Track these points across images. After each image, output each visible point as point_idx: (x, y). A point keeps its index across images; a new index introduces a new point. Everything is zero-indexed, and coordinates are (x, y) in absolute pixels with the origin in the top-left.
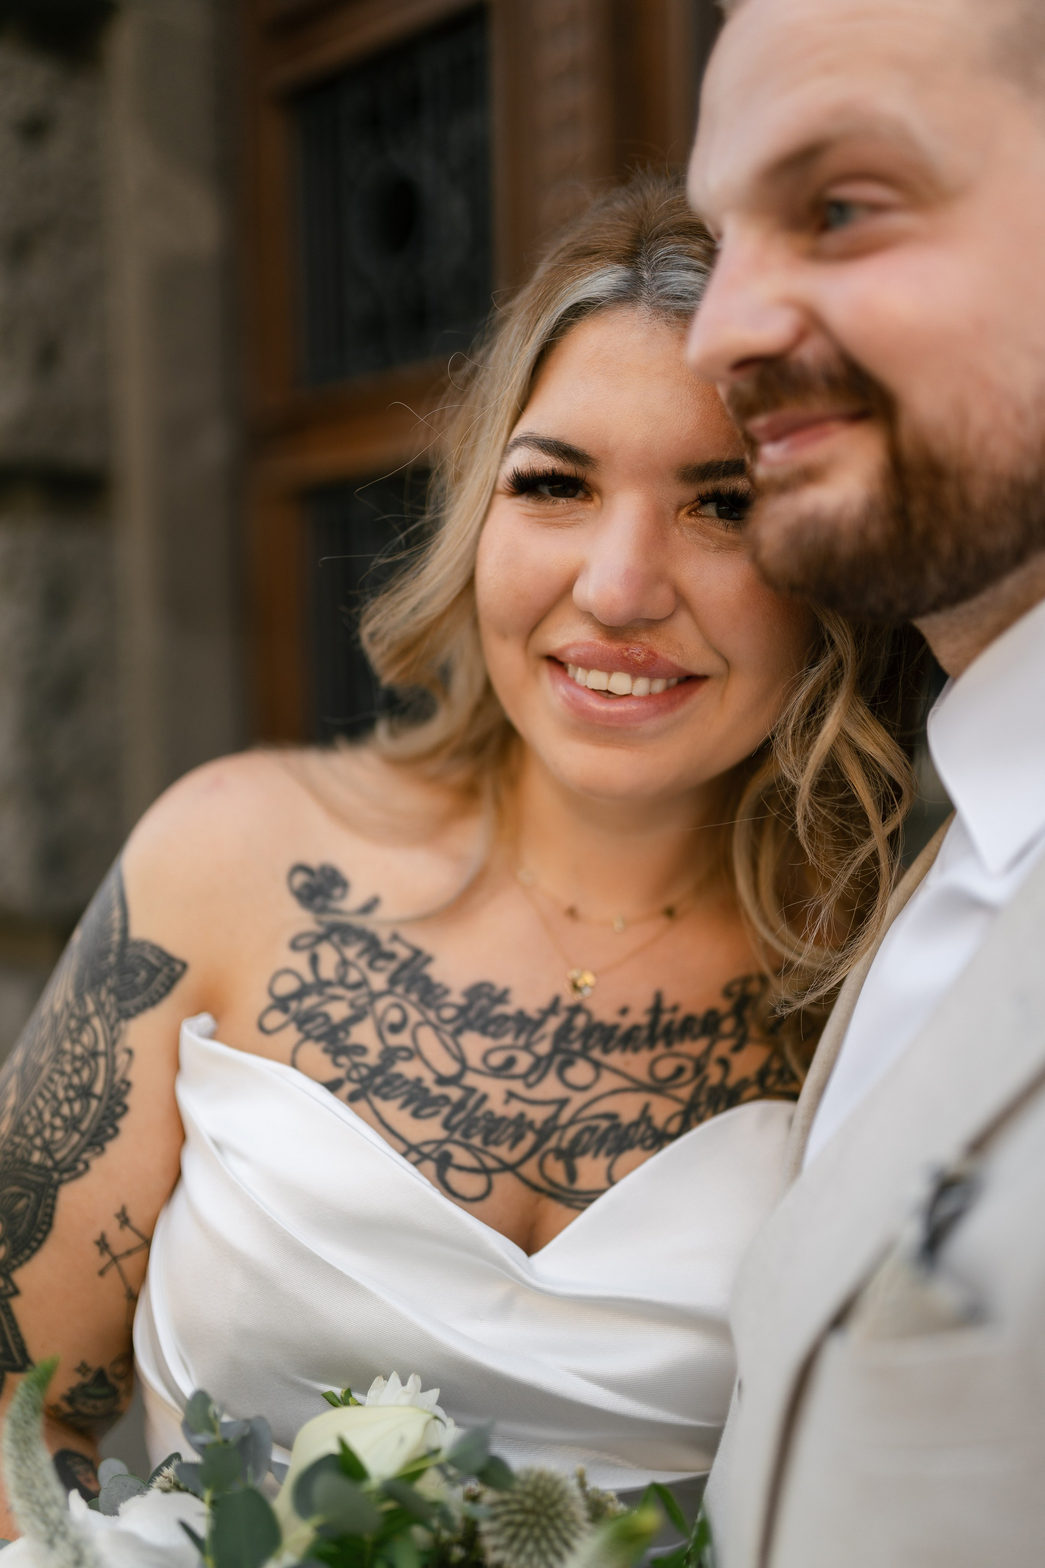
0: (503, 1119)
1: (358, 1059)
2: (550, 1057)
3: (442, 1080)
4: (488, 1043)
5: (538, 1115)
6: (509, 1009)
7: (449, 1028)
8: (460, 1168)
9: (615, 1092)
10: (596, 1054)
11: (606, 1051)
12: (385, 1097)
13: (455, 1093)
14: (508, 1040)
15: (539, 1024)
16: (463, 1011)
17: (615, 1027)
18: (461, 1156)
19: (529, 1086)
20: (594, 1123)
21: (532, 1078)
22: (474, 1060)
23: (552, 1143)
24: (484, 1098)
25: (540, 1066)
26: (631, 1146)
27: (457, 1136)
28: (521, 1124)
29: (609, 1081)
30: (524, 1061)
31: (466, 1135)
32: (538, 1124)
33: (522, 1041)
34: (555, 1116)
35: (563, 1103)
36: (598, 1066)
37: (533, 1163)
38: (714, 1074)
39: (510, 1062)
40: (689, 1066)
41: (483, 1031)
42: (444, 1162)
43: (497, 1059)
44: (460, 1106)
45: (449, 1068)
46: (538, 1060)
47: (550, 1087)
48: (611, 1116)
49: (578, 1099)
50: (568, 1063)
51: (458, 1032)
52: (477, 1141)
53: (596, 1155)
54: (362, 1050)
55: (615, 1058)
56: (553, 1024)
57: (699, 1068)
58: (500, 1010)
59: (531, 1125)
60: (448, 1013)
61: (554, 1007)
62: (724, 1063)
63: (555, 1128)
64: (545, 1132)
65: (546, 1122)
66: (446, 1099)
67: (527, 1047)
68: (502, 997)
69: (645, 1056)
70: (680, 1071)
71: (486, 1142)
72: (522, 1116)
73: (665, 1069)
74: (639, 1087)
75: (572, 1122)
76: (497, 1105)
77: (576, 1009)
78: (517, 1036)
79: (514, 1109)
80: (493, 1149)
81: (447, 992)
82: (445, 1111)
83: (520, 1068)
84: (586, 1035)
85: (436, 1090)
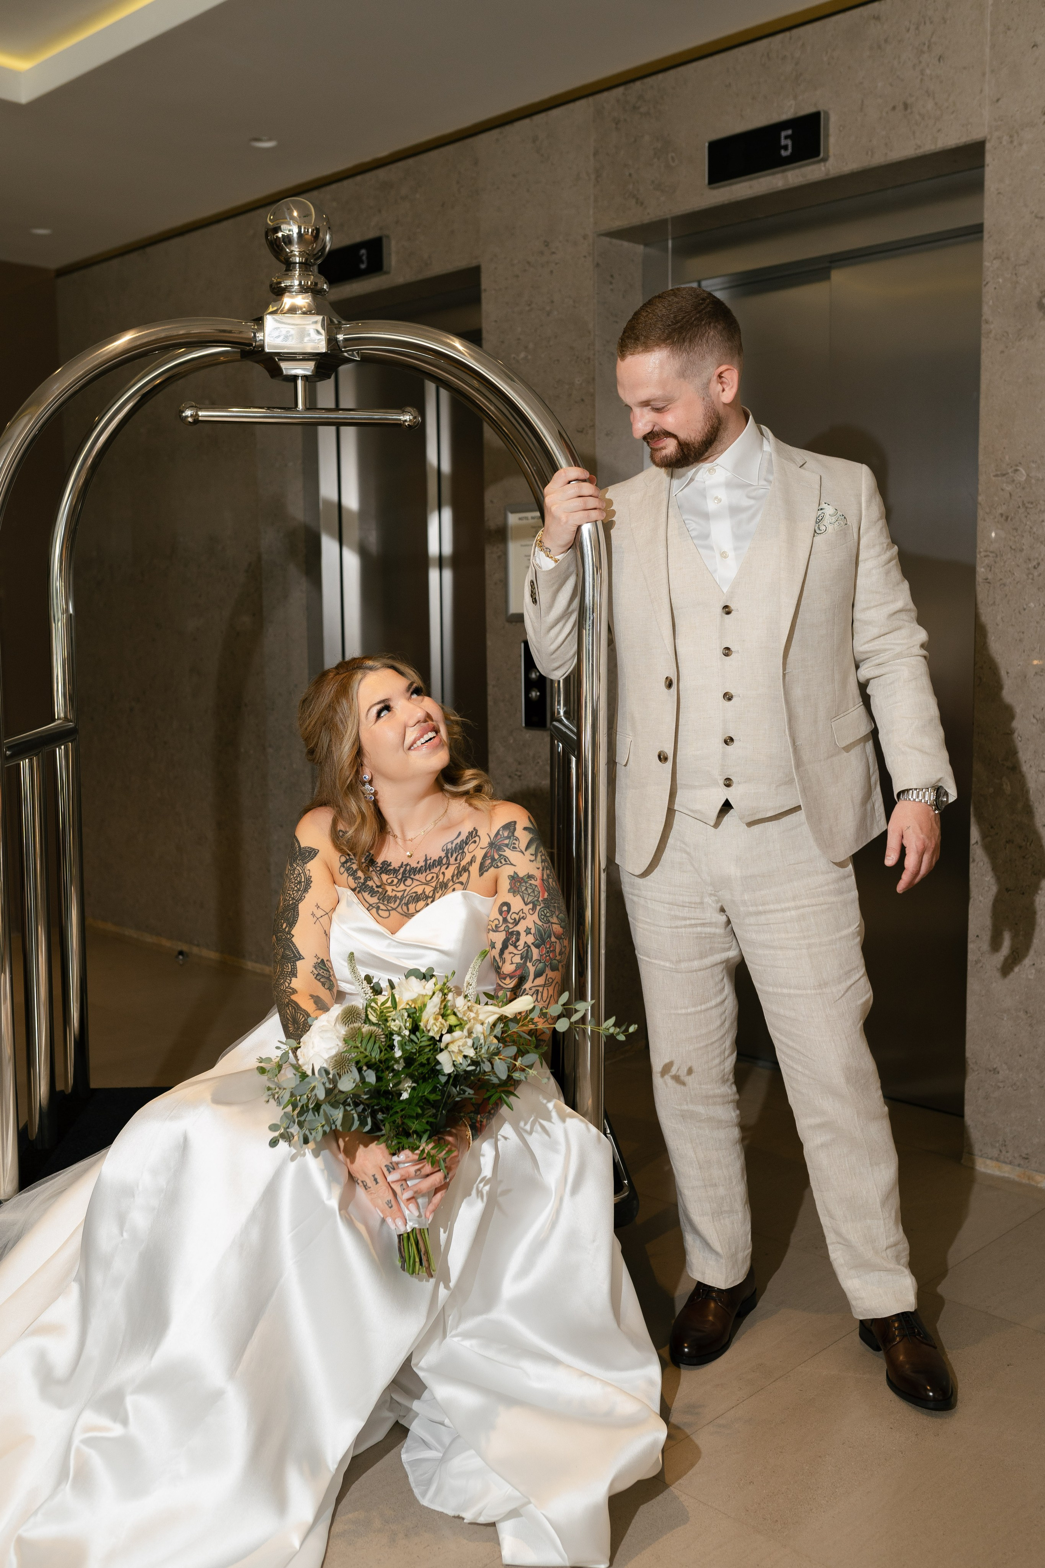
0: (391, 896)
1: (359, 881)
2: (401, 879)
3: (377, 887)
4: (387, 877)
5: (399, 895)
6: (391, 868)
7: (379, 873)
8: (382, 910)
9: (417, 886)
10: (412, 876)
11: (415, 875)
12: (365, 892)
13: (380, 890)
14: (392, 876)
15: (399, 870)
16: (381, 868)
17: (416, 868)
18: (382, 907)
19: (397, 887)
20: (412, 894)
21: (397, 885)
22: (384, 882)
24: (387, 891)
25: (400, 881)
26: (420, 900)
27: (381, 902)
29: (416, 883)
30: (396, 881)
31: (383, 901)
33: (395, 876)
34: (404, 894)
36: (412, 879)
38: (441, 877)
40: (435, 875)
42: (378, 908)
43: (389, 881)
44: (381, 894)
45: (379, 884)
46: (399, 880)
47: (402, 887)
49: (408, 889)
50: (406, 880)
51: (381, 874)
52: (386, 903)
54: (360, 878)
55: (417, 877)
56: (402, 870)
57: (437, 877)
58: (390, 868)
59: (398, 898)
60: (378, 869)
61: (401, 866)
62: (443, 873)
66: (378, 891)
67: (396, 877)
68: (390, 865)
69: (424, 874)
70: (433, 877)
71: (388, 903)
73: (429, 878)
76: (390, 892)
77: (407, 865)
78: (394, 874)
79: (394, 893)
80: (389, 904)
81: (377, 863)
82: (378, 895)
83: (395, 882)
84: (410, 871)
85: (376, 889)
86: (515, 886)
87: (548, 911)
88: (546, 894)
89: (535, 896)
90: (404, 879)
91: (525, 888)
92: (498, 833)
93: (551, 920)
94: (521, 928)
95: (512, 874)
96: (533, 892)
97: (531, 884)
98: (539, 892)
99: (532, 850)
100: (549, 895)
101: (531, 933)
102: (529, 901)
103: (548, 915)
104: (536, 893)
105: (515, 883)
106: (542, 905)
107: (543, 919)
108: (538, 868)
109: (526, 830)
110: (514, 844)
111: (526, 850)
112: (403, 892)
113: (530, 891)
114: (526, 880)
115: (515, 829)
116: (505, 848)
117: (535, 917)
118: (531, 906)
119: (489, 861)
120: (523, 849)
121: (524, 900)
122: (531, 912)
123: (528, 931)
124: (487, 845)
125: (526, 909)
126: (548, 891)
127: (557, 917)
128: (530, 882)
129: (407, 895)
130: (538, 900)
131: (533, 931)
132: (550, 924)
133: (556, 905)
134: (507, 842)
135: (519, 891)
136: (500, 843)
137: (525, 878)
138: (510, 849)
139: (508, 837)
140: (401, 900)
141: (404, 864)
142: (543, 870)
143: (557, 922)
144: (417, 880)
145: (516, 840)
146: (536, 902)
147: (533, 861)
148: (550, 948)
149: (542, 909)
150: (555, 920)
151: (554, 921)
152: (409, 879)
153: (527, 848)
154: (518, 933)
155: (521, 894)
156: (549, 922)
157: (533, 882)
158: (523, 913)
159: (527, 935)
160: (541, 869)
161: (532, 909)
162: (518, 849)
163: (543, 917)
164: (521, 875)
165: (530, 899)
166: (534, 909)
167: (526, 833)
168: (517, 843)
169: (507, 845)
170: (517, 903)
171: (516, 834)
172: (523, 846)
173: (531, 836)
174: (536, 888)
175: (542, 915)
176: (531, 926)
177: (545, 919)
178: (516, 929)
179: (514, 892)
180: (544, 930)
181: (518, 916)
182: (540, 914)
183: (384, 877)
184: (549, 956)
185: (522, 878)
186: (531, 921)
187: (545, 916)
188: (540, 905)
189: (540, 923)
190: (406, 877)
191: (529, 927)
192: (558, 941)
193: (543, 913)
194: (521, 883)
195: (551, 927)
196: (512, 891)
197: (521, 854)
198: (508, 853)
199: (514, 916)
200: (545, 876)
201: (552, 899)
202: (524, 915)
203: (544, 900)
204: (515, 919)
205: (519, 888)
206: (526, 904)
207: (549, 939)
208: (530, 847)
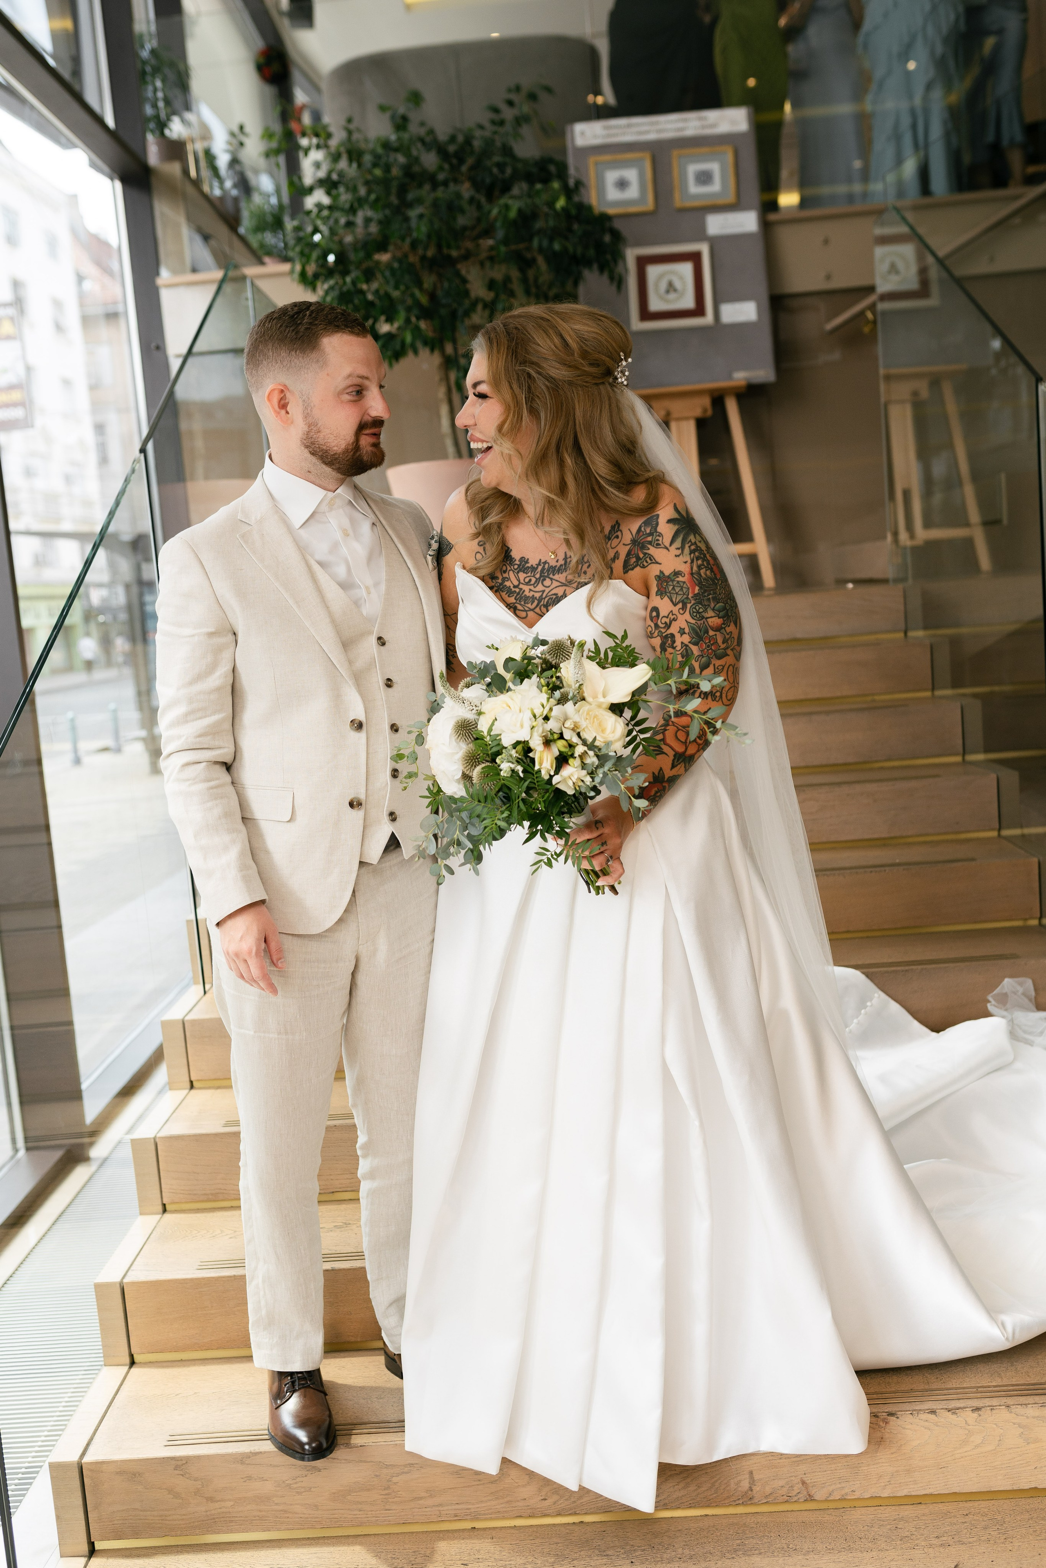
0: (529, 597)
2: (540, 578)
3: (515, 586)
4: (525, 575)
5: (537, 595)
6: (529, 565)
7: (516, 571)
8: (519, 610)
9: (556, 587)
10: (551, 576)
11: (554, 575)
13: (518, 590)
14: (529, 574)
15: (537, 568)
16: (518, 565)
17: (556, 567)
18: (519, 607)
19: (535, 587)
20: (551, 596)
21: (535, 585)
22: (522, 581)
23: (542, 603)
24: (524, 591)
25: (537, 581)
27: (518, 602)
28: (533, 598)
29: (555, 584)
30: (533, 580)
31: (521, 601)
32: (538, 598)
33: (532, 575)
34: (542, 595)
35: (544, 591)
36: (551, 579)
37: (538, 608)
39: (530, 580)
41: (524, 571)
42: (516, 607)
43: (527, 580)
44: (519, 593)
46: (537, 579)
47: (540, 587)
48: (555, 592)
49: (548, 590)
50: (544, 580)
51: (518, 572)
52: (523, 603)
55: (556, 577)
56: (540, 568)
58: (527, 565)
59: (536, 598)
60: (515, 567)
61: (539, 564)
63: (542, 598)
64: (540, 600)
65: (539, 597)
66: (516, 592)
67: (534, 576)
68: (527, 561)
69: (564, 574)
71: (525, 603)
72: (533, 595)
73: (569, 578)
74: (563, 583)
76: (527, 593)
77: (545, 563)
78: (531, 573)
79: (532, 593)
80: (527, 605)
81: (513, 560)
82: (515, 595)
83: (533, 582)
84: (548, 570)
85: (513, 589)
86: (662, 587)
87: (700, 606)
88: (697, 588)
89: (684, 594)
90: (542, 578)
91: (672, 587)
92: (639, 530)
93: (706, 615)
94: (674, 629)
95: (658, 573)
96: (682, 589)
97: (678, 582)
98: (689, 588)
99: (678, 543)
100: (701, 588)
101: (685, 633)
102: (677, 601)
103: (701, 610)
104: (684, 590)
105: (661, 584)
106: (693, 602)
107: (696, 616)
108: (686, 562)
109: (671, 523)
110: (658, 540)
111: (671, 545)
112: (541, 593)
113: (677, 589)
114: (673, 578)
115: (657, 524)
116: (649, 546)
117: (687, 616)
118: (680, 605)
119: (634, 560)
120: (667, 544)
121: (672, 601)
122: (681, 612)
123: (682, 631)
124: (629, 542)
125: (675, 610)
126: (700, 584)
127: (713, 610)
128: (677, 579)
129: (546, 597)
130: (687, 598)
131: (687, 630)
132: (704, 619)
133: (711, 596)
134: (650, 539)
135: (666, 592)
136: (643, 540)
137: (671, 576)
138: (653, 546)
139: (651, 534)
140: (540, 601)
141: (542, 561)
142: (692, 562)
143: (713, 614)
144: (557, 581)
145: (659, 536)
146: (685, 601)
147: (679, 556)
148: (710, 642)
149: (694, 606)
150: (710, 613)
151: (709, 616)
152: (547, 579)
153: (672, 543)
154: (673, 636)
155: (668, 594)
156: (703, 617)
157: (680, 579)
158: (673, 615)
159: (681, 635)
160: (689, 561)
161: (683, 609)
162: (662, 546)
163: (698, 615)
164: (667, 573)
165: (679, 598)
166: (684, 608)
167: (671, 525)
168: (660, 539)
169: (650, 543)
170: (665, 606)
171: (659, 529)
172: (667, 541)
173: (676, 527)
174: (685, 585)
175: (694, 612)
176: (684, 625)
177: (698, 616)
178: (669, 632)
179: (661, 595)
180: (699, 627)
181: (669, 619)
182: (692, 612)
183: (522, 576)
184: (711, 649)
185: (668, 577)
186: (684, 620)
187: (698, 612)
188: (690, 603)
189: (693, 621)
190: (544, 576)
191: (682, 627)
192: (718, 633)
193: (694, 610)
194: (667, 582)
195: (706, 623)
196: (659, 593)
197: (665, 550)
198: (652, 551)
199: (664, 620)
200: (695, 568)
201: (705, 591)
202: (674, 616)
203: (695, 595)
204: (666, 623)
205: (665, 588)
206: (675, 605)
207: (706, 635)
208: (675, 541)
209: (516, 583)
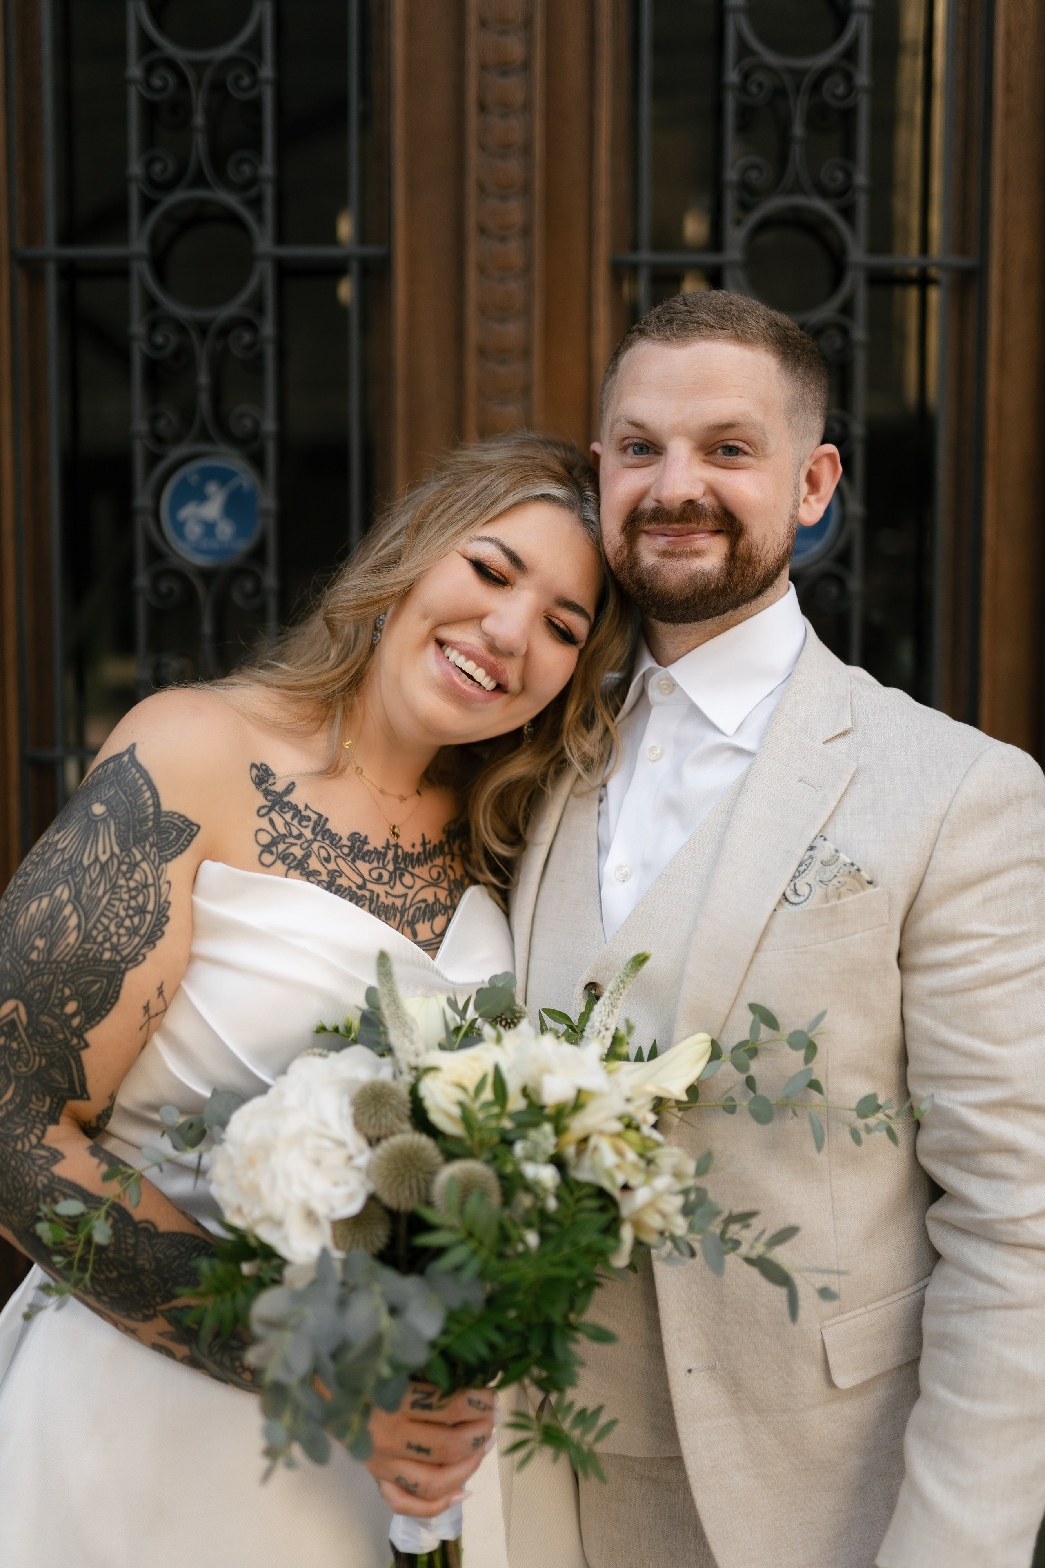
0: (388, 905)
1: (319, 878)
2: (394, 872)
4: (369, 866)
5: (399, 903)
6: (371, 846)
7: (349, 858)
9: (422, 888)
13: (367, 894)
14: (375, 864)
15: (385, 855)
16: (351, 849)
17: (413, 854)
19: (392, 888)
20: (419, 905)
21: (391, 884)
22: (367, 877)
25: (392, 876)
26: (437, 915)
28: (394, 908)
29: (419, 883)
30: (386, 875)
32: (400, 909)
33: (381, 865)
34: (405, 902)
35: (406, 895)
36: (412, 874)
38: (451, 874)
39: (381, 876)
40: (442, 871)
41: (363, 859)
43: (375, 874)
45: (358, 880)
46: (391, 874)
47: (400, 888)
48: (424, 901)
49: (411, 893)
50: (402, 875)
51: (354, 861)
53: (424, 922)
54: (318, 873)
55: (418, 871)
56: (390, 854)
57: (445, 872)
58: (366, 848)
60: (346, 850)
61: (388, 845)
62: (452, 868)
63: (406, 910)
64: (403, 912)
65: (402, 906)
66: (365, 897)
67: (384, 868)
68: (366, 841)
69: (426, 867)
72: (393, 903)
73: (434, 874)
74: (430, 885)
75: (411, 906)
76: (383, 899)
77: (397, 845)
78: (378, 863)
81: (341, 838)
83: (385, 879)
84: (404, 859)
90: (398, 872)
112: (403, 899)
140: (403, 915)
141: (391, 842)
144: (420, 877)
152: (406, 874)
190: (400, 869)
209: (360, 881)
